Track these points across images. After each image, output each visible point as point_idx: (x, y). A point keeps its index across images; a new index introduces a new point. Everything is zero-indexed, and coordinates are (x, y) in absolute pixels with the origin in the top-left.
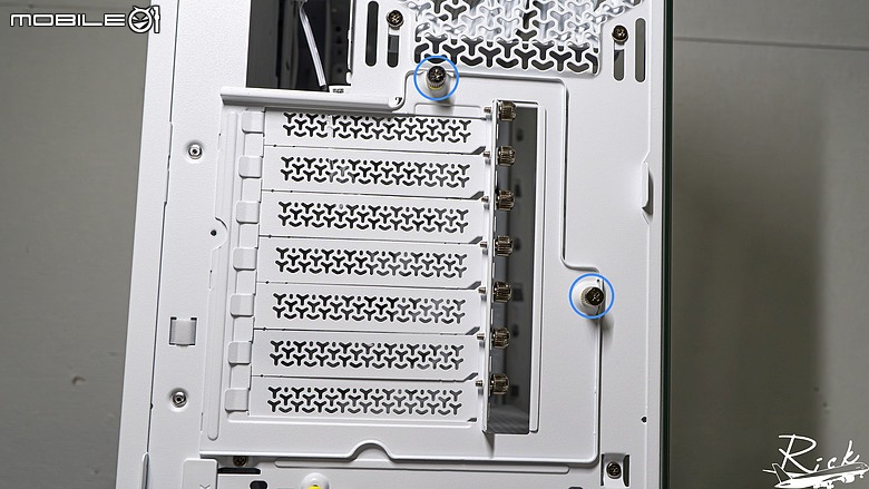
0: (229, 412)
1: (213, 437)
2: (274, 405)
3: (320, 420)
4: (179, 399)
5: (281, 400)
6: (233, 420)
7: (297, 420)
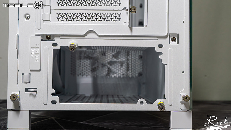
0: (44, 21)
1: (39, 29)
2: (59, 19)
3: (74, 23)
4: (27, 17)
5: (61, 17)
6: (46, 23)
7: (66, 23)
